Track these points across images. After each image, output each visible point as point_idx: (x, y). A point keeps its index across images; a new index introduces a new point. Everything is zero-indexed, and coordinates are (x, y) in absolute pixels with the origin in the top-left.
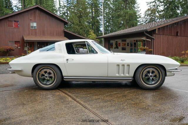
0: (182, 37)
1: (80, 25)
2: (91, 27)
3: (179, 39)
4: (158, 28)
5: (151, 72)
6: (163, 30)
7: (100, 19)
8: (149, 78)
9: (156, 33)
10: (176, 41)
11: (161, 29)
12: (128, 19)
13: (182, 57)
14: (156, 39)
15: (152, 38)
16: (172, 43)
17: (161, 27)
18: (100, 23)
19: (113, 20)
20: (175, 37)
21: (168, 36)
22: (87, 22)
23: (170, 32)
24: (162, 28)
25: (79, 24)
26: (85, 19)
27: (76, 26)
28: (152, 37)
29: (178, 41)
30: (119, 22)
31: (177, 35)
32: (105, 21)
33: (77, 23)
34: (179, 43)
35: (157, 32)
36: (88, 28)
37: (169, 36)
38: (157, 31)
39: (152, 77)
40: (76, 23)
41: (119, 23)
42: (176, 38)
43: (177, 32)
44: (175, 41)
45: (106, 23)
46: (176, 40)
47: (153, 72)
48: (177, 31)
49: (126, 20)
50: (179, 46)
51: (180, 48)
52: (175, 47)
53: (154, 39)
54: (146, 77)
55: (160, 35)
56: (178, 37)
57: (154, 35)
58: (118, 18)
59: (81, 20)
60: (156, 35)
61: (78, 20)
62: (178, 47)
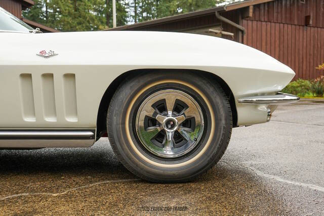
0: (319, 29)
1: (78, 15)
2: (105, 20)
3: (312, 34)
4: (254, 6)
5: (170, 105)
6: (268, 11)
7: (125, 4)
8: (163, 131)
9: (248, 17)
10: (305, 40)
11: (262, 7)
12: (194, 3)
13: (319, 79)
14: (250, 31)
15: (239, 30)
16: (293, 45)
17: (264, 3)
18: (127, 12)
19: (157, 5)
20: (301, 27)
21: (282, 25)
22: (95, 10)
23: (288, 16)
24: (266, 6)
25: (75, 14)
26: (90, 4)
27: (66, 18)
28: (238, 26)
29: (308, 39)
30: (172, 9)
31: (307, 24)
32: (139, 9)
33: (69, 12)
34: (312, 45)
35: (251, 14)
36: (96, 22)
37: (286, 26)
38: (251, 10)
39: (173, 126)
40: (67, 11)
41: (170, 11)
42: (305, 32)
43: (307, 18)
44: (301, 39)
45: (142, 13)
46: (305, 37)
47: (179, 107)
48: (308, 15)
49: (189, 4)
50: (312, 53)
51: (315, 59)
52: (301, 57)
53: (242, 32)
54: (152, 128)
55: (259, 23)
56: (309, 28)
57: (245, 22)
58: (170, 2)
59: (80, 5)
60: (250, 23)
61: (72, 6)
62: (308, 57)
